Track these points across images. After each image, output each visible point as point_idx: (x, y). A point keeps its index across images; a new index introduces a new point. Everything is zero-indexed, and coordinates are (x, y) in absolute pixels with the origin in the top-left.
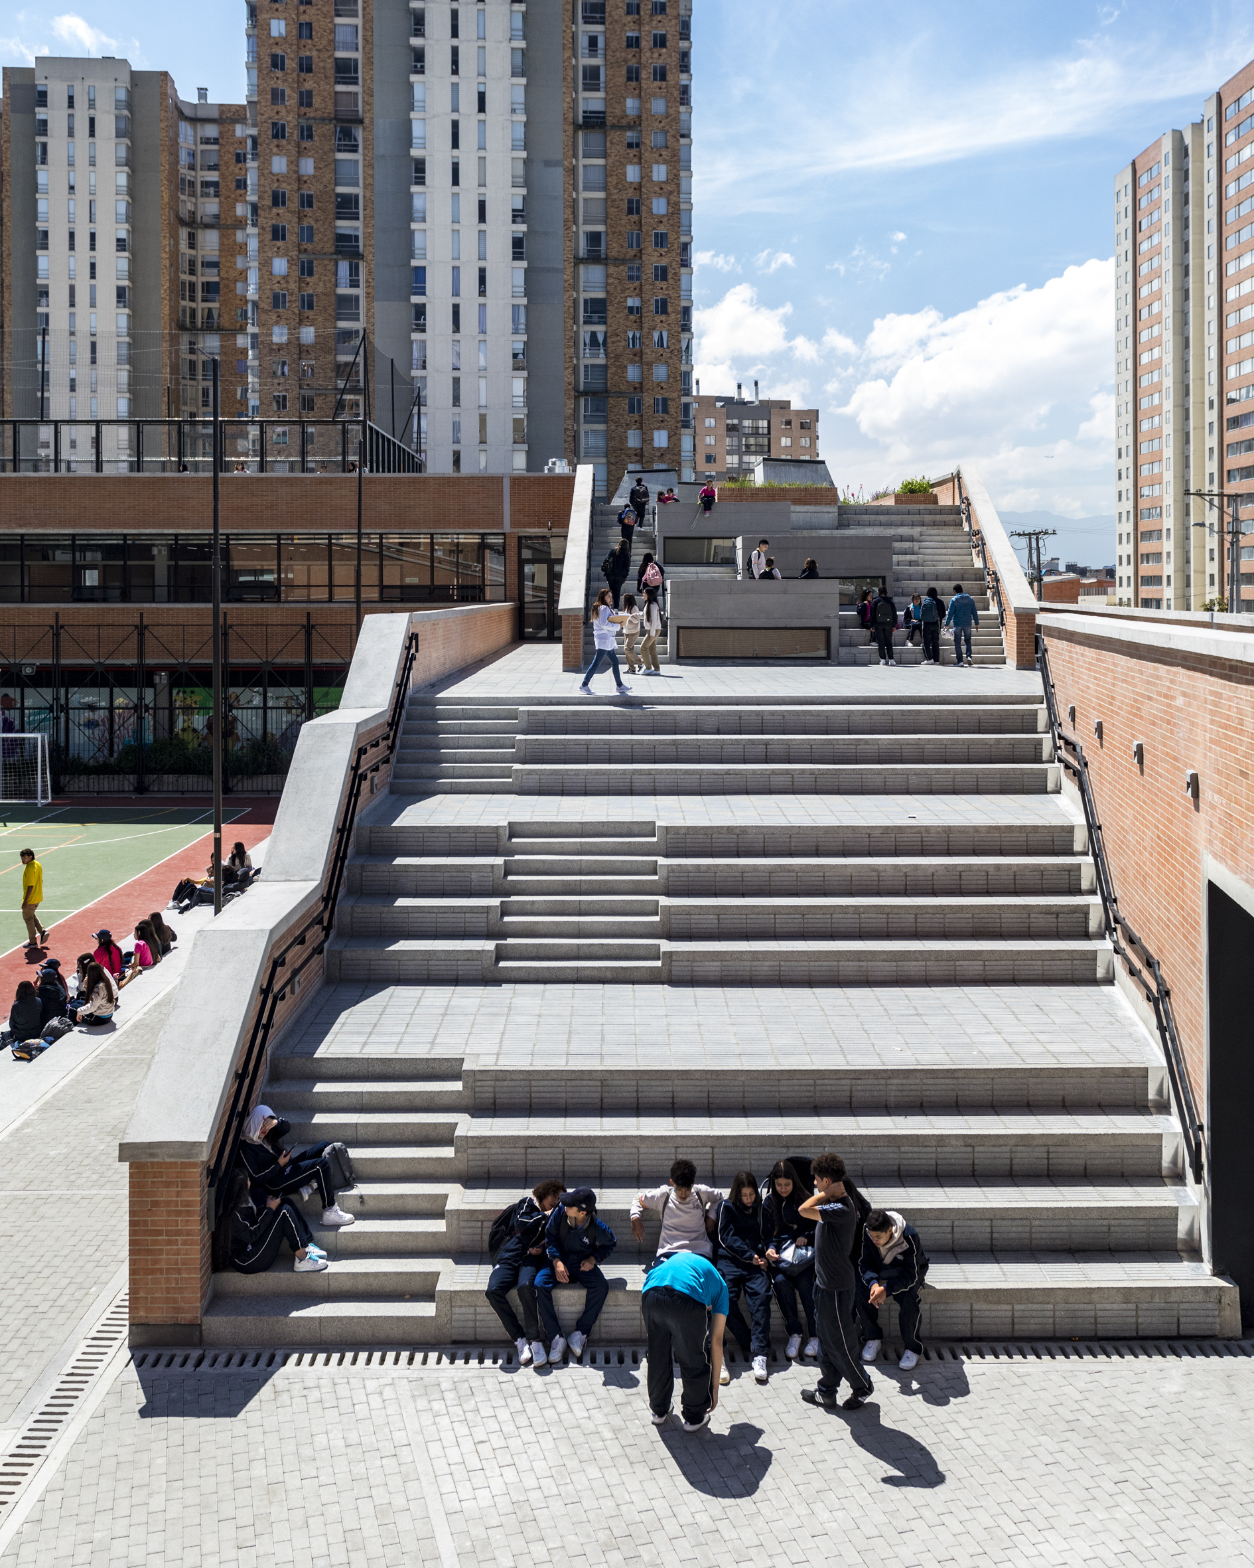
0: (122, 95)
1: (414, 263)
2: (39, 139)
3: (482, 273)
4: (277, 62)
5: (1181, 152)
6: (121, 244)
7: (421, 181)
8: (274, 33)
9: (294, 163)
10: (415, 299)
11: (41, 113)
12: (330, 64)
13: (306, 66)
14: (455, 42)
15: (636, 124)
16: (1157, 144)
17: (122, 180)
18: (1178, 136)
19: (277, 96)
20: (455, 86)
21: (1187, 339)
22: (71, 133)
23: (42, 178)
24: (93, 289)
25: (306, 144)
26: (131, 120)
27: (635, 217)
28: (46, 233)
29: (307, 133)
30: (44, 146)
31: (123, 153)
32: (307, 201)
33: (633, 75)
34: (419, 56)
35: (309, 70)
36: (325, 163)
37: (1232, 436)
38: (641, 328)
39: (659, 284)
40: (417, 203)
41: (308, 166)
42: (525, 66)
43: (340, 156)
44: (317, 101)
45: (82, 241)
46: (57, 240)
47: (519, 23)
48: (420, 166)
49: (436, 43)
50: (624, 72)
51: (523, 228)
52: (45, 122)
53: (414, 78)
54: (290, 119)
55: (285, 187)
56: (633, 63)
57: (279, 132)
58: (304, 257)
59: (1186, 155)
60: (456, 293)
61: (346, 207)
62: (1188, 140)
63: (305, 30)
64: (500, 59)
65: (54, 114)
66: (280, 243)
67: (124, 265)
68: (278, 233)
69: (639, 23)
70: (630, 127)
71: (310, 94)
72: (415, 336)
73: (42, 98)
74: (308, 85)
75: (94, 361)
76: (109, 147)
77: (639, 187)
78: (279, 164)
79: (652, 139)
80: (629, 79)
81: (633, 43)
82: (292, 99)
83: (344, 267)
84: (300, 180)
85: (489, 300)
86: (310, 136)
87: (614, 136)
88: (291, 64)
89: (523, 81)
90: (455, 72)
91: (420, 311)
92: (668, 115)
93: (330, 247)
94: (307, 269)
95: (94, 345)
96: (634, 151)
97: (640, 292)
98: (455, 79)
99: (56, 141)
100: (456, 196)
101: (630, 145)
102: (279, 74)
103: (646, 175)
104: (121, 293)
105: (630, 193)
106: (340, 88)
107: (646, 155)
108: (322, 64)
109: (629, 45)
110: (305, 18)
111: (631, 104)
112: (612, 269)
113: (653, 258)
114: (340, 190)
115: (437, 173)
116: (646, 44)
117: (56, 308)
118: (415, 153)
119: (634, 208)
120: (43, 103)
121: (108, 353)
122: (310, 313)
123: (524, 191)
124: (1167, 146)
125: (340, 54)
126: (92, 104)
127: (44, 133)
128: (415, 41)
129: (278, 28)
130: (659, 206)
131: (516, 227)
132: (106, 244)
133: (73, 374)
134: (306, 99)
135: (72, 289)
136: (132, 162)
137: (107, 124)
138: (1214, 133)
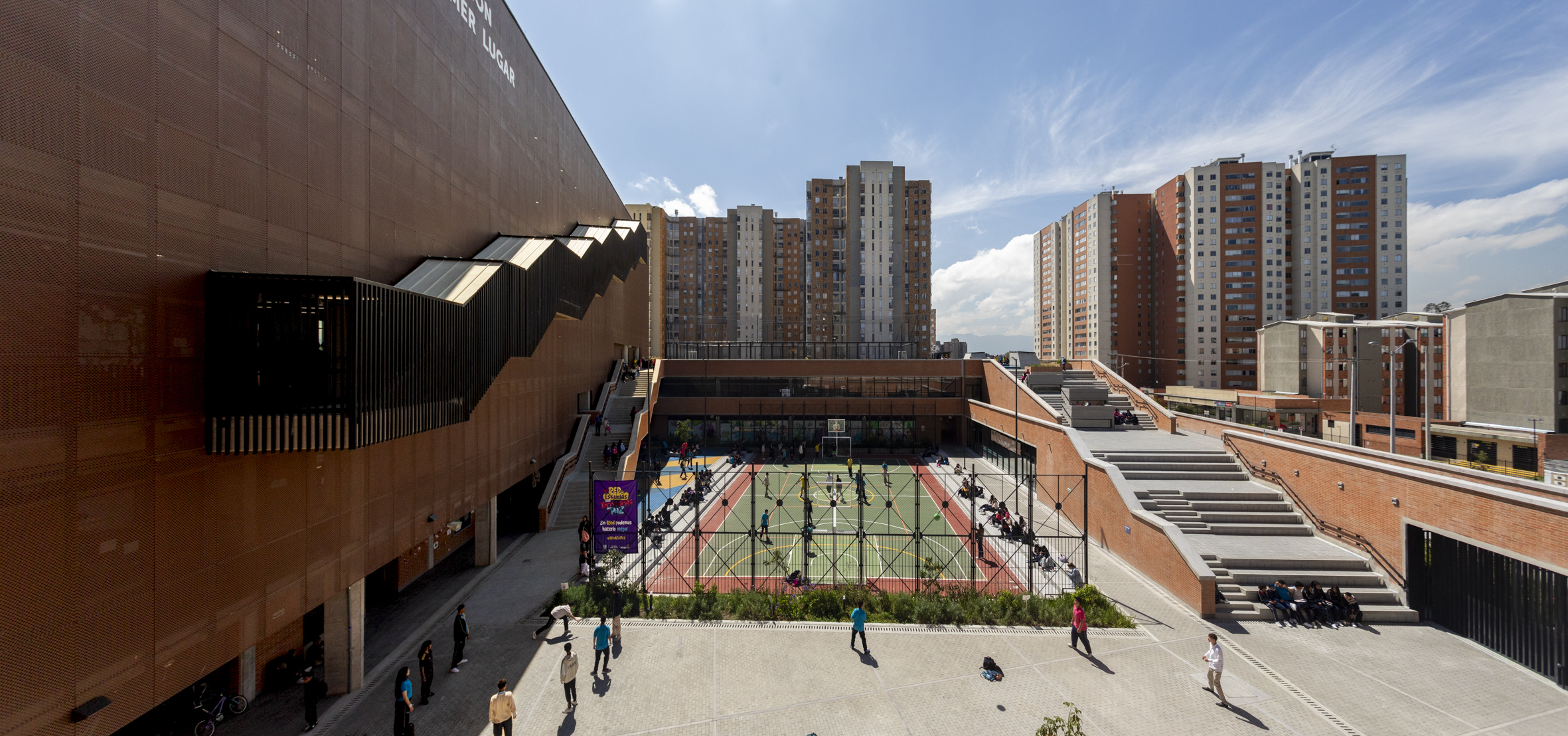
0: (761, 217)
1: (861, 275)
2: (738, 232)
3: (881, 278)
4: (817, 211)
5: (1058, 229)
6: (760, 264)
7: (863, 249)
8: (816, 202)
9: (821, 242)
10: (862, 286)
11: (738, 224)
12: (832, 211)
13: (825, 212)
14: (873, 206)
15: (917, 228)
16: (1050, 226)
17: (761, 244)
18: (1057, 224)
19: (817, 221)
20: (873, 219)
21: (1060, 290)
22: (747, 230)
23: (739, 243)
24: (752, 278)
25: (825, 236)
26: (763, 225)
27: (917, 258)
28: (739, 261)
29: (825, 233)
30: (739, 234)
31: (761, 235)
32: (825, 254)
33: (916, 213)
34: (863, 210)
35: (826, 213)
36: (830, 242)
37: (1077, 323)
38: (919, 293)
39: (924, 279)
40: (863, 256)
41: (825, 243)
42: (893, 213)
43: (834, 240)
44: (828, 222)
45: (750, 263)
46: (743, 263)
47: (891, 200)
48: (863, 245)
49: (868, 206)
50: (914, 212)
51: (892, 263)
52: (739, 226)
53: (861, 217)
54: (821, 229)
55: (819, 250)
56: (916, 209)
57: (817, 232)
58: (824, 272)
59: (1060, 230)
60: (873, 285)
61: (836, 255)
62: (1060, 225)
63: (825, 200)
64: (886, 210)
65: (742, 224)
66: (818, 267)
67: (761, 270)
68: (817, 264)
69: (918, 196)
70: (916, 229)
71: (826, 220)
72: (862, 298)
73: (739, 219)
74: (826, 218)
75: (752, 301)
76: (757, 234)
77: (918, 248)
78: (818, 243)
79: (923, 233)
80: (915, 214)
81: (917, 203)
82: (821, 222)
83: (835, 274)
84: (824, 248)
85: (883, 286)
86: (826, 234)
87: (911, 232)
88: (821, 211)
89: (892, 217)
90: (873, 215)
91: (863, 290)
92: (926, 225)
93: (831, 268)
94: (825, 275)
95: (752, 296)
96: (916, 237)
97: (918, 282)
98: (873, 217)
99: (742, 232)
100: (873, 253)
101: (915, 235)
102: (818, 214)
103: (920, 244)
104: (760, 279)
105: (916, 250)
106: (834, 218)
107: (920, 238)
108: (830, 212)
109: (915, 203)
110: (825, 197)
111: (916, 222)
112: (910, 274)
113: (922, 271)
114: (834, 250)
115: (868, 247)
116: (920, 203)
117: (742, 284)
118: (862, 240)
119: (917, 255)
120: (739, 220)
121: (757, 299)
122: (826, 289)
123: (892, 252)
124: (1053, 227)
125: (834, 208)
126: (752, 221)
127: (739, 229)
128: (862, 206)
129: (817, 200)
130: (924, 254)
131: (890, 263)
132: (756, 264)
133: (747, 305)
134: (825, 222)
135: (747, 278)
136: (763, 239)
137: (756, 227)
138: (1071, 224)
